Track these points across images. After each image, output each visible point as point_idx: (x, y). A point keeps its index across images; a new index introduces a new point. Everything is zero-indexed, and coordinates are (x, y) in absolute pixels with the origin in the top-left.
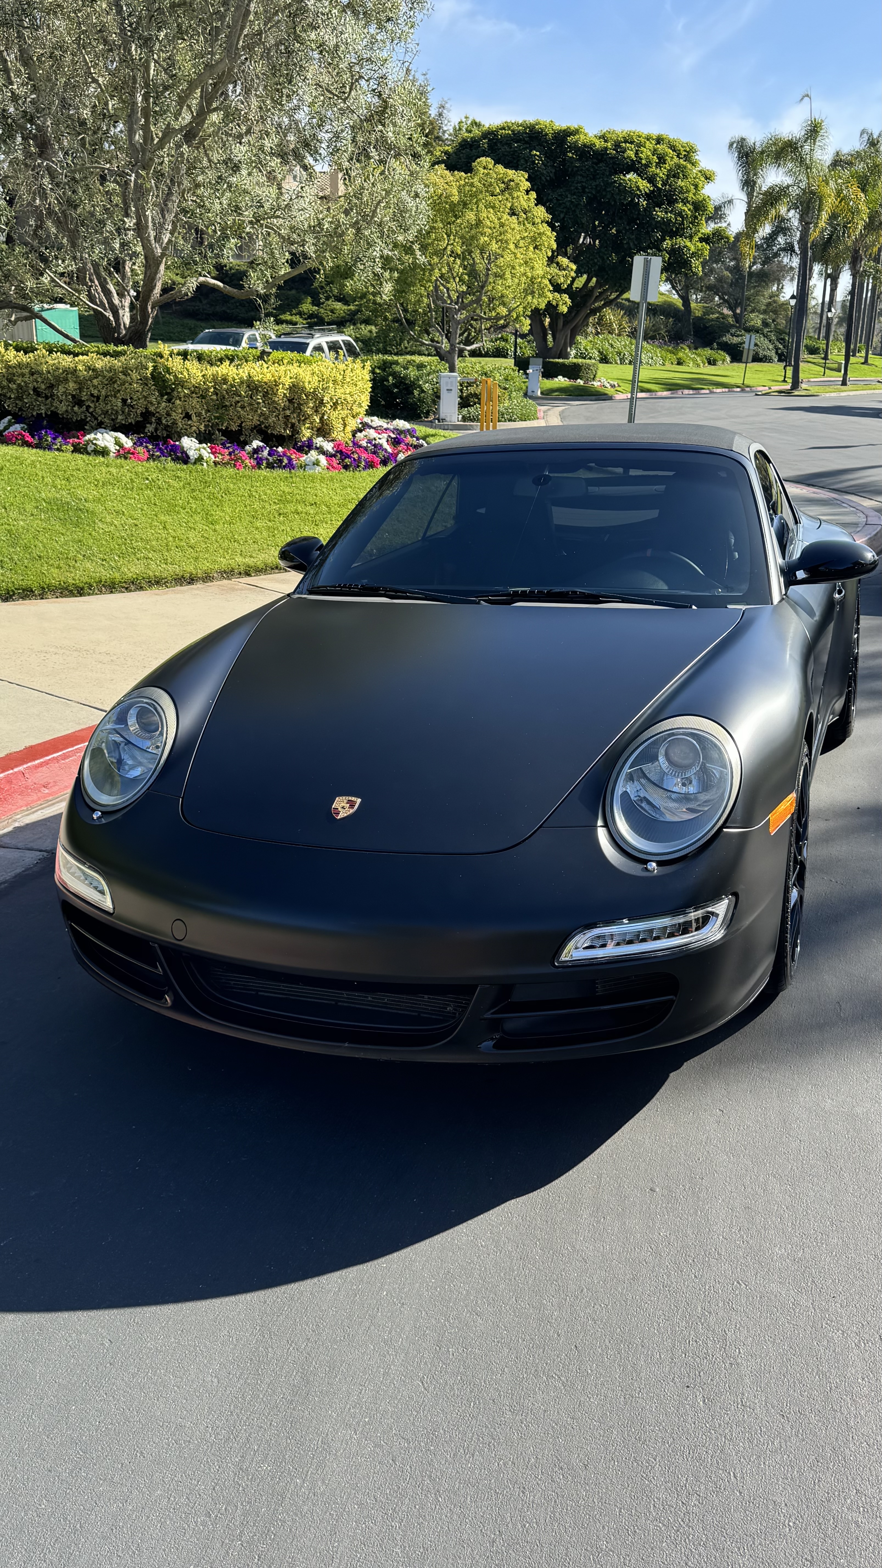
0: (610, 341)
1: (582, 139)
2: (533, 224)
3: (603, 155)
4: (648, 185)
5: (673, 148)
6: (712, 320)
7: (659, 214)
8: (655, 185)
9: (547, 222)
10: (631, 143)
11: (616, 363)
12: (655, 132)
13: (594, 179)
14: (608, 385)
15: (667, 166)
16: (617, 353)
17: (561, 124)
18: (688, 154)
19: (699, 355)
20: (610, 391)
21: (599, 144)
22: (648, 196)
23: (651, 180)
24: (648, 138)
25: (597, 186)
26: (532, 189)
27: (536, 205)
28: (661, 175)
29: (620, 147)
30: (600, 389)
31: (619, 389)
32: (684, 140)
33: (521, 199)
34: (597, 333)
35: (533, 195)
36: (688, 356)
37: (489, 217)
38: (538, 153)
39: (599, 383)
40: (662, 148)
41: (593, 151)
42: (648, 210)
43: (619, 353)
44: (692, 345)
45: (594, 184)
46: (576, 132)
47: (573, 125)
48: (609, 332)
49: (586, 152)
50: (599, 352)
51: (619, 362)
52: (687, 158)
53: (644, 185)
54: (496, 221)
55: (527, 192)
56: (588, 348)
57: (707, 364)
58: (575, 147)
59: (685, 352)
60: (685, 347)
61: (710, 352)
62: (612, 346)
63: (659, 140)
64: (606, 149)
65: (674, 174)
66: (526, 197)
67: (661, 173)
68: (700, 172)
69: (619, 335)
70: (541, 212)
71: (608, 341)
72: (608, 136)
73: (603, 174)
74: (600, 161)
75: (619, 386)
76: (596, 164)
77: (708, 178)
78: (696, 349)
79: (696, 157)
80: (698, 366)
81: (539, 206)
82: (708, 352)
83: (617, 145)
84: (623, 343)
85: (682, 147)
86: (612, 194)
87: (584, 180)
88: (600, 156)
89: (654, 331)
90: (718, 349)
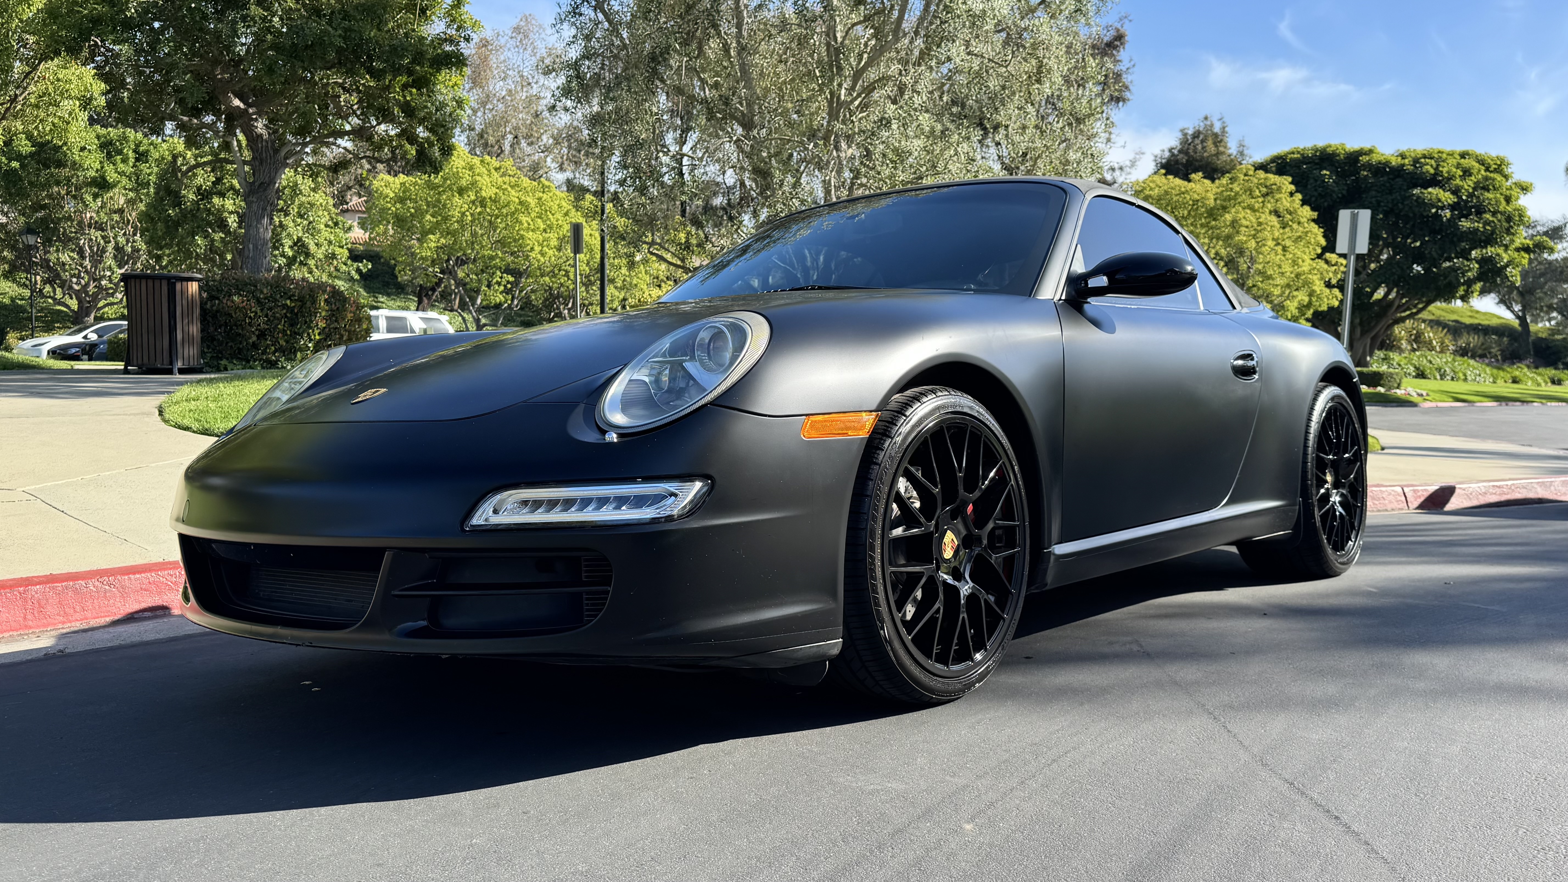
0: (1429, 358)
1: (1375, 158)
2: (1299, 223)
3: (1400, 171)
4: (1451, 197)
5: (1482, 162)
6: (1558, 340)
7: (1465, 224)
8: (1460, 198)
9: (1314, 220)
10: (1431, 158)
11: (1435, 379)
12: (1460, 148)
13: (1390, 193)
14: (1414, 394)
15: (1473, 178)
16: (1436, 369)
17: (1353, 145)
18: (1499, 167)
19: (1539, 374)
20: (1415, 398)
21: (1395, 161)
22: (1453, 207)
23: (1456, 192)
24: (1451, 154)
25: (1393, 200)
26: (1297, 191)
27: (1302, 205)
28: (1466, 187)
29: (1418, 162)
30: (1403, 397)
31: (1427, 398)
32: (1494, 154)
33: (1284, 200)
34: (1414, 350)
35: (1299, 196)
36: (1525, 374)
37: (1247, 218)
38: (1328, 173)
39: (1403, 392)
40: (1465, 162)
41: (1389, 168)
42: (1452, 221)
43: (1439, 369)
44: (1532, 365)
45: (1390, 198)
46: (1371, 151)
47: (1367, 146)
48: (1429, 350)
49: (1382, 169)
50: (1415, 367)
51: (1438, 377)
52: (1499, 170)
53: (1447, 197)
54: (1254, 220)
55: (1291, 194)
56: (1402, 363)
57: (1549, 384)
58: (1369, 166)
59: (1522, 371)
60: (1523, 366)
61: (1553, 372)
62: (1431, 362)
63: (1463, 155)
64: (1403, 165)
65: (1484, 186)
66: (1289, 199)
67: (1468, 185)
68: (1515, 184)
69: (1442, 352)
70: (1306, 212)
71: (1426, 358)
72: (1407, 154)
73: (1400, 188)
74: (1398, 176)
75: (1428, 395)
76: (1393, 179)
77: (1525, 189)
78: (1537, 368)
79: (1508, 171)
80: (1539, 385)
81: (1305, 207)
82: (1551, 372)
83: (1416, 161)
84: (1444, 360)
85: (1492, 160)
86: (1411, 207)
87: (1379, 195)
88: (1398, 171)
89: (1485, 349)
90: (1564, 369)
